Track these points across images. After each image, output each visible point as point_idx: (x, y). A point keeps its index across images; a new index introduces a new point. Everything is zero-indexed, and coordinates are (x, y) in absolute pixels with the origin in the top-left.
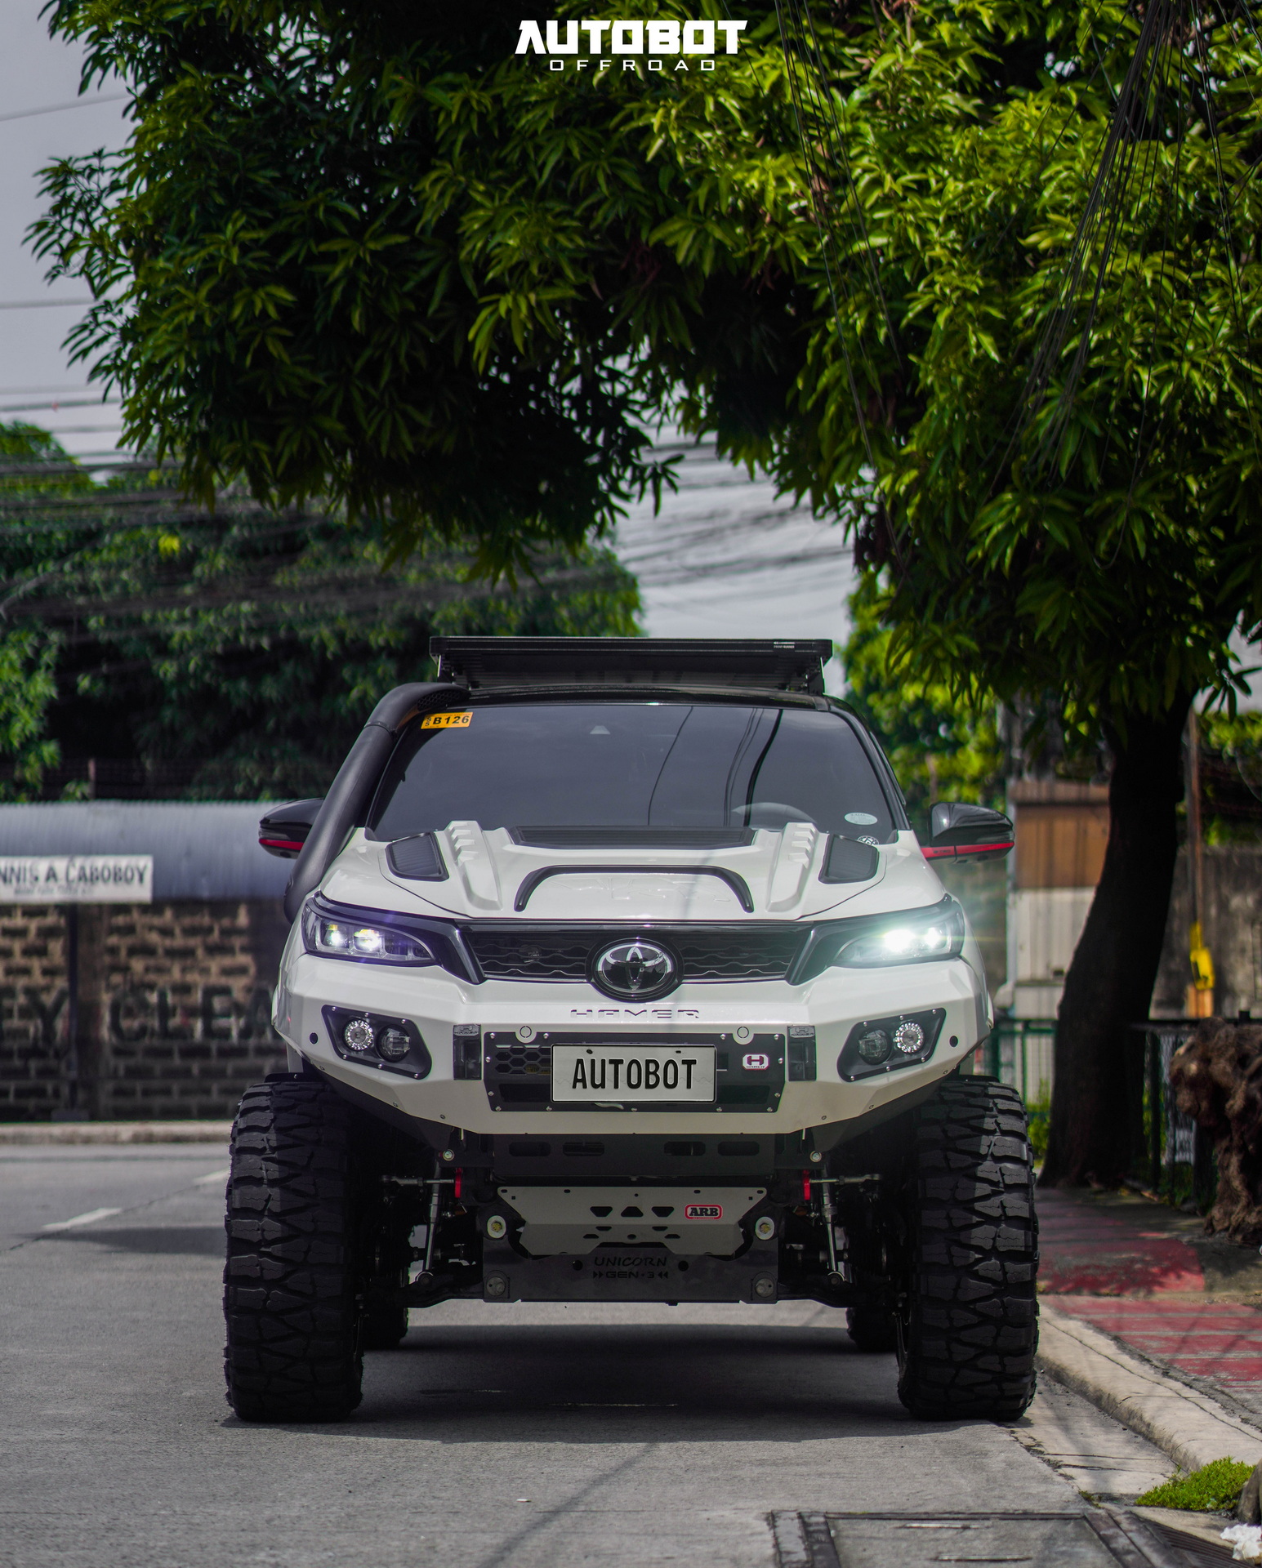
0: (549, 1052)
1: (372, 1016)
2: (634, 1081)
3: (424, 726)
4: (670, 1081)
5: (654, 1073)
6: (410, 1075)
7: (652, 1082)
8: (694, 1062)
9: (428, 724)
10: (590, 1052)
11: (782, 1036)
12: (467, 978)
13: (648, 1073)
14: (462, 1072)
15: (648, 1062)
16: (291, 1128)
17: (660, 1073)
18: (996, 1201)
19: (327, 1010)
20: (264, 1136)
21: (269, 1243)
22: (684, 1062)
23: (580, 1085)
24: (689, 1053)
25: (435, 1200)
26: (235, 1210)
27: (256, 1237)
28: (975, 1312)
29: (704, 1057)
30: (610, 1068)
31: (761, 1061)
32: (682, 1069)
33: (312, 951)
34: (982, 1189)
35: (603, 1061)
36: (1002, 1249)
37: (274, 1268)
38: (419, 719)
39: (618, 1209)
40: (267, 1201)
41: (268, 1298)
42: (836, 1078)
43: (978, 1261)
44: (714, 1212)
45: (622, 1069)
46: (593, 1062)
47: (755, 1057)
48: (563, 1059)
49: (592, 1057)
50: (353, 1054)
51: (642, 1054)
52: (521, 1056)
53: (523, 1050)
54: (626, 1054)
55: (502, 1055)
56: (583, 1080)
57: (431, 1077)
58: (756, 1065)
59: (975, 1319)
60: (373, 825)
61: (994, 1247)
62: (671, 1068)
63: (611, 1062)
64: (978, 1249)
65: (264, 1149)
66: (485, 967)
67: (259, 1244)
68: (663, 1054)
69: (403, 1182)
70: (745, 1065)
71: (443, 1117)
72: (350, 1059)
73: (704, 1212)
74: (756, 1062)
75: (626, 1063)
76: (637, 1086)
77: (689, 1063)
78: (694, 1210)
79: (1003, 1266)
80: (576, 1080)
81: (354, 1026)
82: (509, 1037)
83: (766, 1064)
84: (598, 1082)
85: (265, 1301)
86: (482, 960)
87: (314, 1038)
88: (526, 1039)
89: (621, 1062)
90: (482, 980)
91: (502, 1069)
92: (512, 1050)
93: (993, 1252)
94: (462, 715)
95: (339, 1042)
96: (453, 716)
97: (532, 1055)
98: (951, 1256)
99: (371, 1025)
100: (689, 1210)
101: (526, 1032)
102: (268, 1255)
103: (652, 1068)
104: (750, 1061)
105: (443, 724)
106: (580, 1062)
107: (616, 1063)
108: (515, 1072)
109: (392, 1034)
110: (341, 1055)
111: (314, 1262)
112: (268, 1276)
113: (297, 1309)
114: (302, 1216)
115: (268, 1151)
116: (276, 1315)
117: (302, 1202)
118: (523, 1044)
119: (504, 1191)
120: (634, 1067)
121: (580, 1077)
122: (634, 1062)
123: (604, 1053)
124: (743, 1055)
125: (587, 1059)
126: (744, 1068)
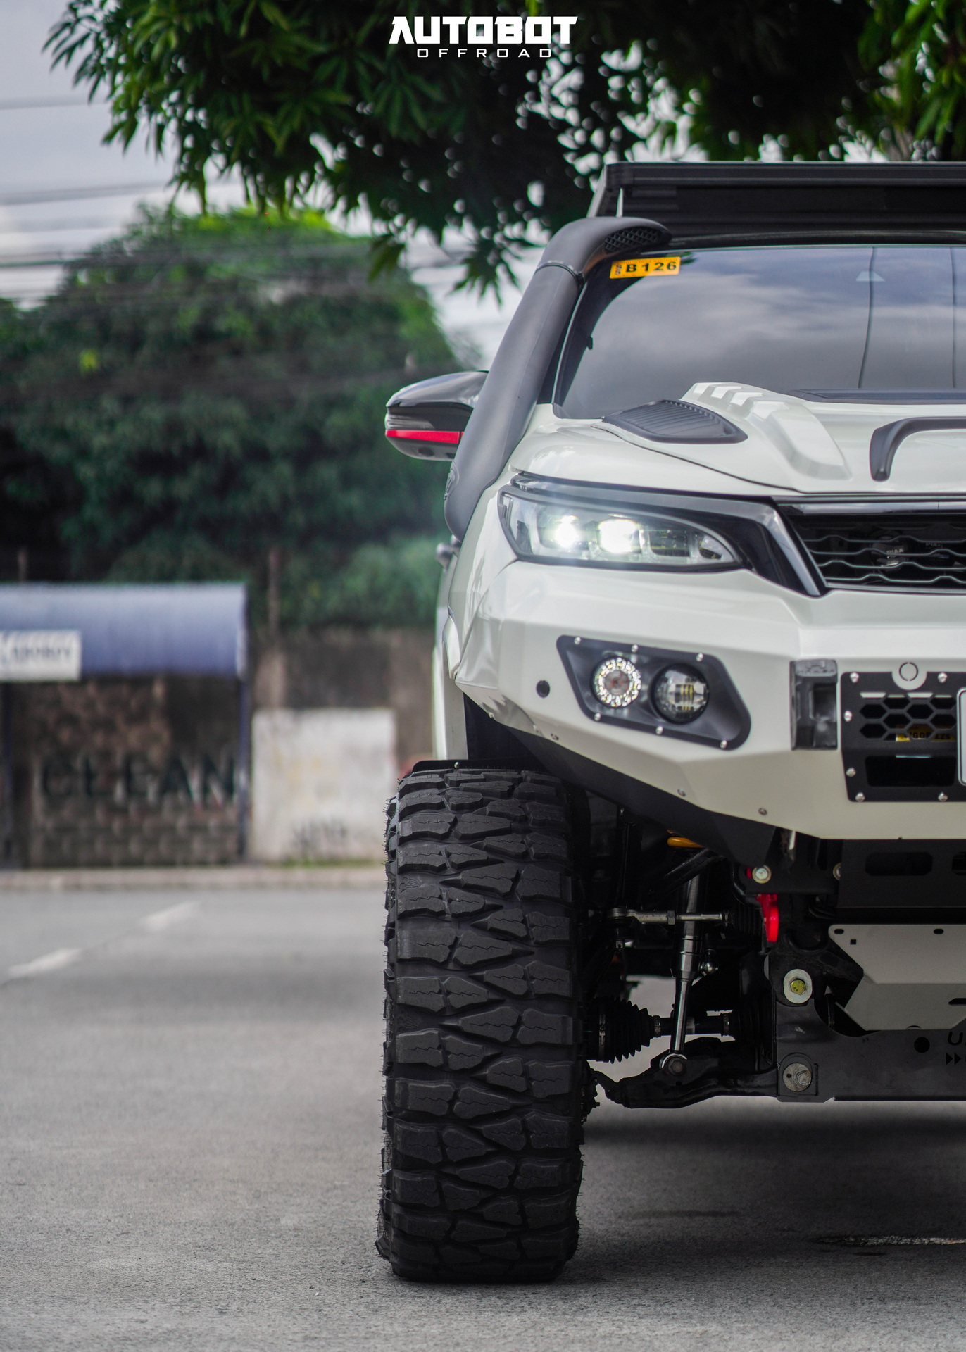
0: (951, 703)
1: (642, 650)
3: (613, 275)
6: (713, 743)
9: (619, 271)
12: (797, 586)
14: (805, 737)
16: (483, 836)
19: (565, 644)
20: (442, 847)
21: (458, 1013)
25: (688, 945)
26: (401, 961)
27: (437, 1003)
33: (524, 555)
37: (464, 1053)
38: (604, 266)
40: (452, 947)
41: (455, 1097)
50: (610, 713)
52: (903, 711)
53: (904, 702)
55: (871, 709)
60: (560, 400)
65: (443, 867)
66: (826, 571)
67: (441, 1014)
69: (644, 918)
71: (764, 813)
72: (605, 720)
81: (608, 669)
82: (882, 680)
85: (451, 1103)
86: (819, 559)
87: (543, 689)
88: (909, 683)
90: (824, 591)
91: (870, 731)
92: (887, 701)
94: (666, 261)
95: (587, 694)
96: (652, 262)
97: (920, 709)
99: (638, 666)
101: (909, 671)
102: (456, 1031)
105: (640, 271)
108: (891, 737)
109: (675, 681)
110: (591, 715)
111: (528, 1041)
112: (456, 1063)
113: (502, 1115)
114: (507, 970)
115: (450, 871)
116: (469, 1124)
117: (506, 948)
118: (905, 692)
119: (839, 932)
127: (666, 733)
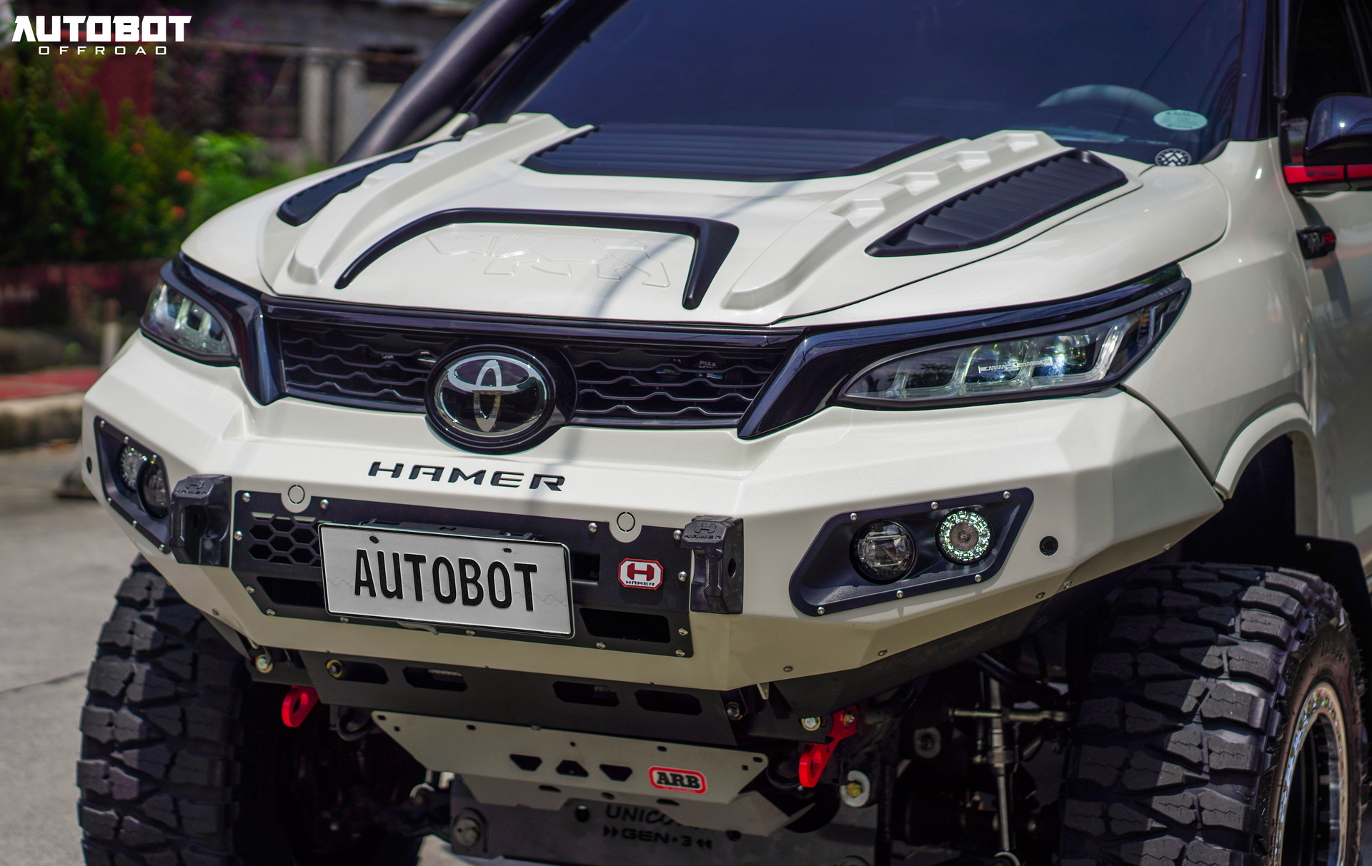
2: (445, 592)
4: (499, 597)
5: (474, 582)
7: (471, 596)
8: (533, 568)
10: (374, 540)
13: (465, 581)
15: (463, 563)
17: (483, 580)
22: (518, 567)
23: (364, 591)
24: (526, 552)
29: (550, 561)
30: (406, 568)
31: (649, 573)
32: (516, 579)
34: (1169, 774)
35: (396, 556)
39: (553, 761)
42: (786, 609)
44: (693, 783)
45: (426, 570)
46: (380, 555)
47: (640, 566)
48: (338, 547)
49: (378, 548)
51: (454, 548)
52: (288, 534)
53: (289, 524)
54: (431, 546)
55: (260, 530)
56: (369, 583)
58: (640, 579)
62: (498, 574)
63: (409, 557)
68: (485, 551)
70: (624, 577)
73: (677, 780)
74: (641, 575)
75: (430, 562)
76: (451, 599)
77: (527, 570)
78: (663, 776)
80: (359, 583)
82: (272, 500)
83: (657, 580)
84: (391, 590)
88: (295, 506)
89: (422, 559)
91: (259, 551)
97: (303, 534)
100: (656, 776)
101: (296, 494)
103: (470, 574)
104: (632, 572)
106: (361, 554)
107: (416, 560)
108: (277, 559)
118: (291, 514)
119: (382, 718)
120: (442, 569)
121: (364, 578)
122: (440, 560)
123: (396, 543)
124: (621, 561)
125: (371, 551)
126: (621, 583)
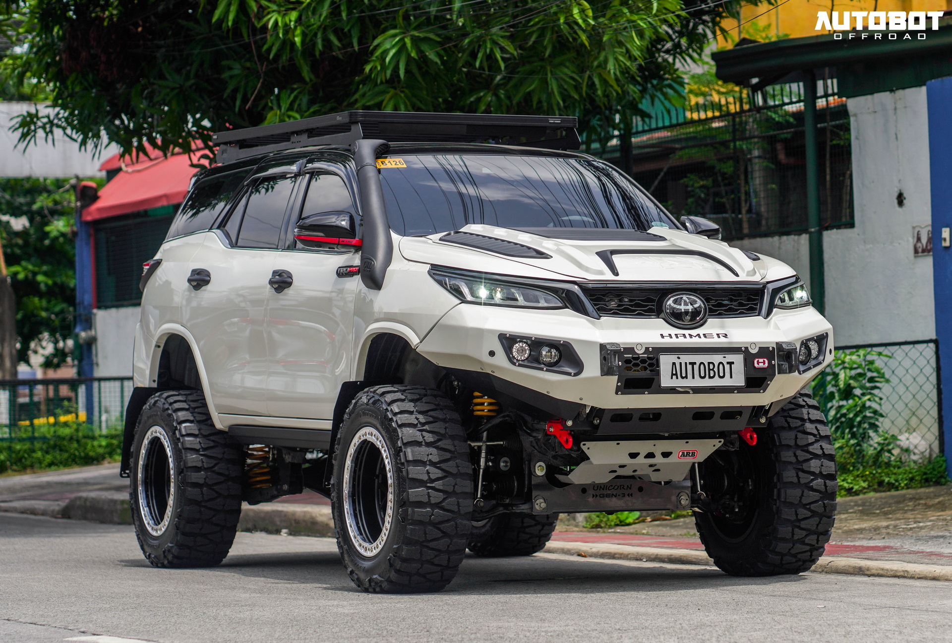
0: (656, 358)
1: (536, 339)
2: (703, 375)
4: (721, 374)
5: (713, 370)
6: (569, 374)
7: (712, 375)
8: (733, 363)
10: (679, 358)
11: (773, 348)
12: (590, 316)
13: (710, 370)
15: (709, 363)
17: (716, 369)
18: (817, 446)
19: (502, 336)
21: (433, 481)
22: (728, 363)
23: (674, 377)
24: (730, 357)
25: (483, 455)
28: (810, 510)
29: (738, 360)
30: (689, 367)
31: (764, 363)
32: (727, 367)
33: (463, 301)
34: (811, 439)
35: (686, 363)
36: (824, 473)
37: (437, 497)
39: (643, 453)
42: (797, 372)
43: (813, 480)
44: (693, 455)
45: (696, 367)
46: (681, 363)
47: (761, 360)
48: (666, 362)
49: (680, 361)
50: (520, 362)
51: (706, 358)
52: (638, 362)
53: (638, 358)
54: (698, 358)
55: (627, 361)
56: (676, 374)
57: (583, 375)
58: (761, 365)
59: (809, 514)
61: (821, 472)
62: (721, 366)
63: (690, 363)
64: (813, 473)
66: (599, 310)
68: (717, 359)
70: (756, 365)
71: (582, 399)
72: (520, 365)
73: (688, 454)
74: (761, 363)
75: (698, 364)
76: (704, 377)
77: (731, 363)
78: (683, 453)
79: (825, 484)
80: (673, 374)
81: (517, 346)
82: (630, 350)
83: (766, 365)
84: (684, 375)
85: (430, 516)
86: (596, 305)
87: (492, 353)
88: (640, 351)
89: (695, 363)
90: (600, 317)
91: (627, 369)
92: (633, 358)
93: (821, 475)
95: (510, 355)
96: (391, 160)
97: (644, 361)
98: (799, 478)
99: (528, 345)
100: (681, 454)
101: (639, 347)
103: (712, 366)
104: (758, 363)
106: (674, 364)
107: (693, 364)
108: (635, 371)
109: (545, 350)
110: (514, 364)
111: (459, 491)
112: (433, 501)
113: (448, 521)
114: (451, 463)
115: (419, 426)
116: (435, 525)
117: (448, 456)
118: (639, 354)
119: (586, 444)
120: (702, 366)
121: (674, 373)
122: (702, 363)
123: (686, 358)
124: (754, 359)
125: (677, 362)
126: (755, 367)
127: (547, 370)
